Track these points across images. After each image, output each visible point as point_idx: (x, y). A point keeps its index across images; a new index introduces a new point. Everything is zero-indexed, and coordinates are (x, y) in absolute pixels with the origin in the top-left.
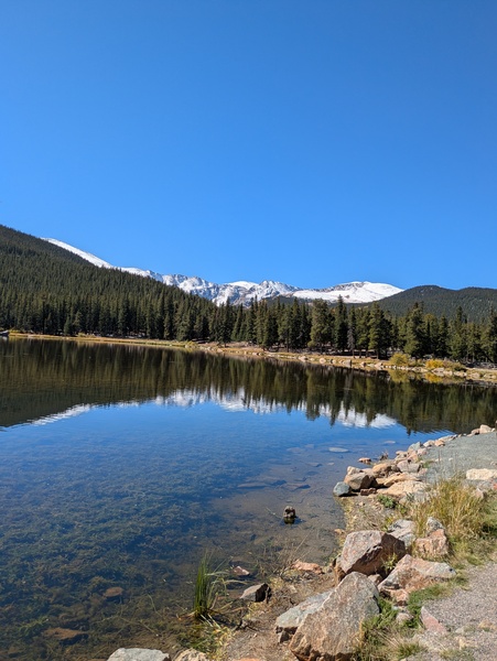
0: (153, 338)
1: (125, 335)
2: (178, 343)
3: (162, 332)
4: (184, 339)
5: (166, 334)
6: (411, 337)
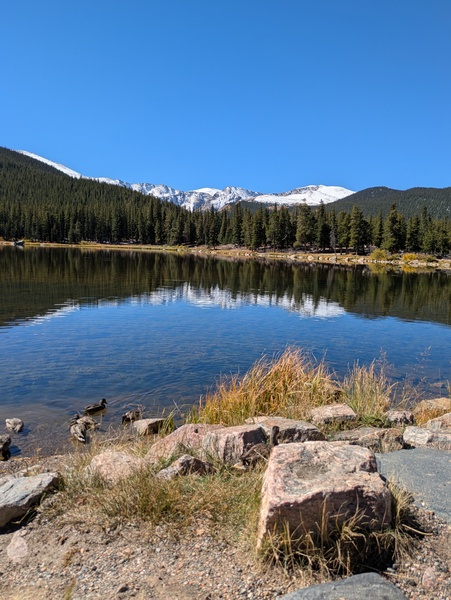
0: (145, 243)
1: (118, 242)
2: (169, 247)
3: (153, 236)
4: (175, 244)
5: (157, 240)
6: (387, 234)
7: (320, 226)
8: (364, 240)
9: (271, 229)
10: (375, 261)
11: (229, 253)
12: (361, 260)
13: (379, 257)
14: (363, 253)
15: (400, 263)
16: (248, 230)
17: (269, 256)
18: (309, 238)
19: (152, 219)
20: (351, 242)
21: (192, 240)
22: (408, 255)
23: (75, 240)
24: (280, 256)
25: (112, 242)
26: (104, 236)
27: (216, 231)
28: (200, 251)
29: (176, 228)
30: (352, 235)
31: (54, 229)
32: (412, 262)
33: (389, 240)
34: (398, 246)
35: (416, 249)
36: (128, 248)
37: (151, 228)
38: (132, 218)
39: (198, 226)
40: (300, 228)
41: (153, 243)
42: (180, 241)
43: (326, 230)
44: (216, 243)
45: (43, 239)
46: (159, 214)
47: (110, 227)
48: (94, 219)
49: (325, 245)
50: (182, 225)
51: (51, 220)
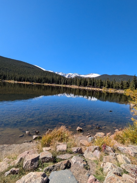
0: (57, 84)
1: (52, 84)
2: (62, 85)
3: (59, 83)
6: (106, 84)
7: (92, 82)
8: (101, 86)
9: (83, 82)
10: (104, 90)
11: (74, 87)
12: (101, 90)
13: (105, 89)
14: (101, 88)
15: (109, 91)
16: (78, 82)
17: (82, 88)
18: (90, 85)
19: (59, 79)
20: (99, 86)
21: (67, 84)
22: (111, 89)
23: (43, 83)
24: (84, 88)
25: (51, 84)
26: (49, 82)
27: (71, 82)
28: (68, 86)
29: (64, 81)
30: (99, 84)
31: (39, 81)
32: (111, 91)
33: (107, 86)
34: (109, 87)
35: (112, 88)
36: (54, 85)
37: (59, 81)
38: (55, 79)
39: (68, 81)
40: (88, 82)
41: (59, 84)
42: (64, 84)
43: (94, 83)
44: (71, 85)
45: (37, 83)
46: (60, 78)
47: (50, 81)
48: (47, 79)
49: (93, 86)
50: (65, 81)
51: (39, 79)
